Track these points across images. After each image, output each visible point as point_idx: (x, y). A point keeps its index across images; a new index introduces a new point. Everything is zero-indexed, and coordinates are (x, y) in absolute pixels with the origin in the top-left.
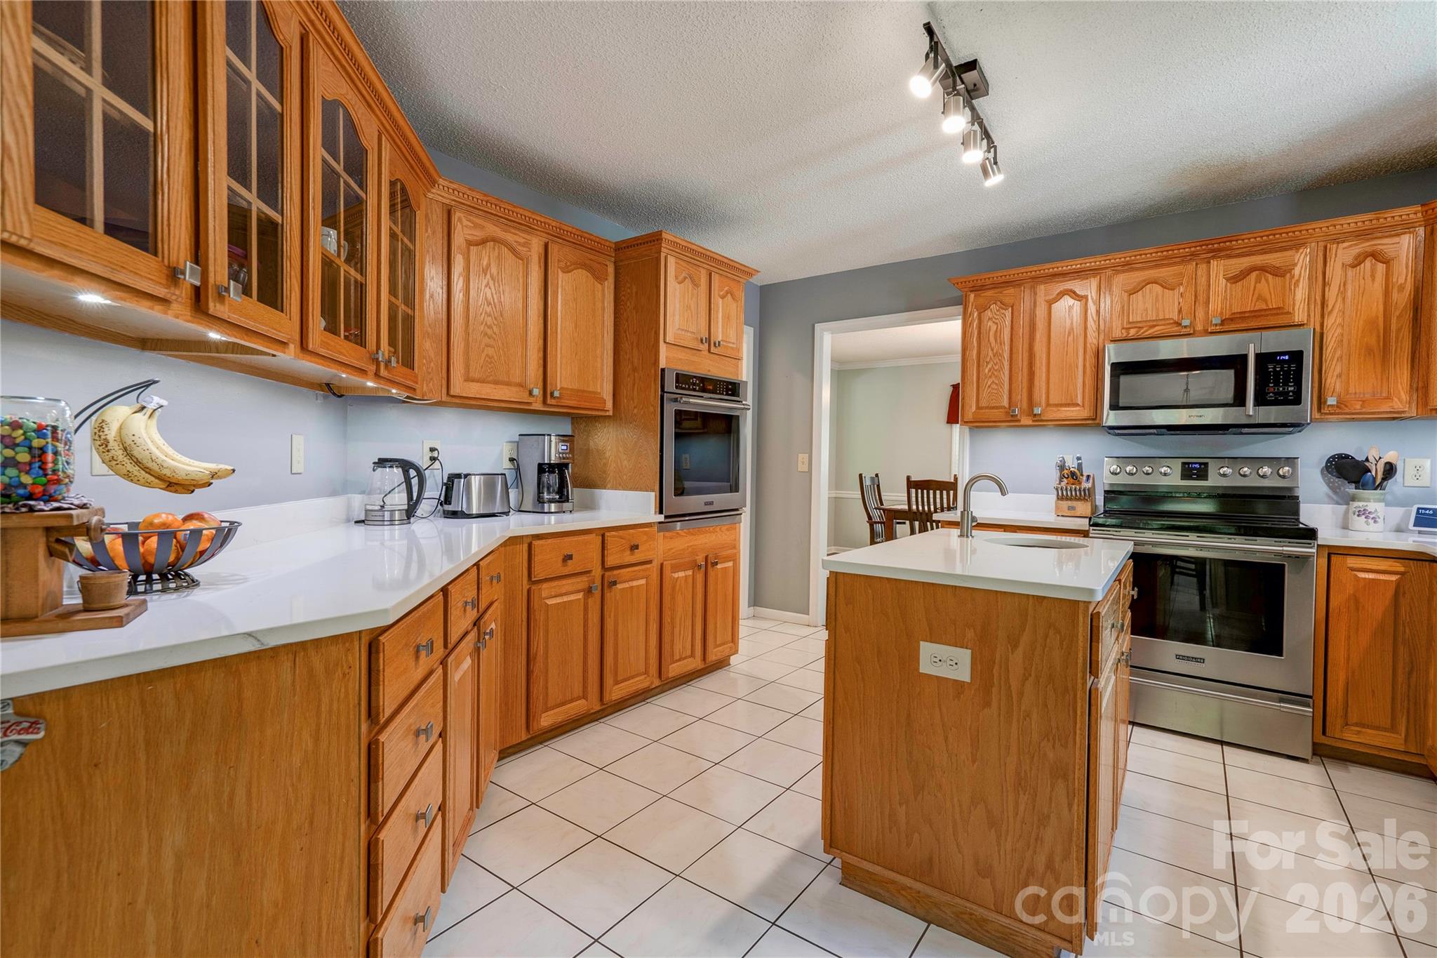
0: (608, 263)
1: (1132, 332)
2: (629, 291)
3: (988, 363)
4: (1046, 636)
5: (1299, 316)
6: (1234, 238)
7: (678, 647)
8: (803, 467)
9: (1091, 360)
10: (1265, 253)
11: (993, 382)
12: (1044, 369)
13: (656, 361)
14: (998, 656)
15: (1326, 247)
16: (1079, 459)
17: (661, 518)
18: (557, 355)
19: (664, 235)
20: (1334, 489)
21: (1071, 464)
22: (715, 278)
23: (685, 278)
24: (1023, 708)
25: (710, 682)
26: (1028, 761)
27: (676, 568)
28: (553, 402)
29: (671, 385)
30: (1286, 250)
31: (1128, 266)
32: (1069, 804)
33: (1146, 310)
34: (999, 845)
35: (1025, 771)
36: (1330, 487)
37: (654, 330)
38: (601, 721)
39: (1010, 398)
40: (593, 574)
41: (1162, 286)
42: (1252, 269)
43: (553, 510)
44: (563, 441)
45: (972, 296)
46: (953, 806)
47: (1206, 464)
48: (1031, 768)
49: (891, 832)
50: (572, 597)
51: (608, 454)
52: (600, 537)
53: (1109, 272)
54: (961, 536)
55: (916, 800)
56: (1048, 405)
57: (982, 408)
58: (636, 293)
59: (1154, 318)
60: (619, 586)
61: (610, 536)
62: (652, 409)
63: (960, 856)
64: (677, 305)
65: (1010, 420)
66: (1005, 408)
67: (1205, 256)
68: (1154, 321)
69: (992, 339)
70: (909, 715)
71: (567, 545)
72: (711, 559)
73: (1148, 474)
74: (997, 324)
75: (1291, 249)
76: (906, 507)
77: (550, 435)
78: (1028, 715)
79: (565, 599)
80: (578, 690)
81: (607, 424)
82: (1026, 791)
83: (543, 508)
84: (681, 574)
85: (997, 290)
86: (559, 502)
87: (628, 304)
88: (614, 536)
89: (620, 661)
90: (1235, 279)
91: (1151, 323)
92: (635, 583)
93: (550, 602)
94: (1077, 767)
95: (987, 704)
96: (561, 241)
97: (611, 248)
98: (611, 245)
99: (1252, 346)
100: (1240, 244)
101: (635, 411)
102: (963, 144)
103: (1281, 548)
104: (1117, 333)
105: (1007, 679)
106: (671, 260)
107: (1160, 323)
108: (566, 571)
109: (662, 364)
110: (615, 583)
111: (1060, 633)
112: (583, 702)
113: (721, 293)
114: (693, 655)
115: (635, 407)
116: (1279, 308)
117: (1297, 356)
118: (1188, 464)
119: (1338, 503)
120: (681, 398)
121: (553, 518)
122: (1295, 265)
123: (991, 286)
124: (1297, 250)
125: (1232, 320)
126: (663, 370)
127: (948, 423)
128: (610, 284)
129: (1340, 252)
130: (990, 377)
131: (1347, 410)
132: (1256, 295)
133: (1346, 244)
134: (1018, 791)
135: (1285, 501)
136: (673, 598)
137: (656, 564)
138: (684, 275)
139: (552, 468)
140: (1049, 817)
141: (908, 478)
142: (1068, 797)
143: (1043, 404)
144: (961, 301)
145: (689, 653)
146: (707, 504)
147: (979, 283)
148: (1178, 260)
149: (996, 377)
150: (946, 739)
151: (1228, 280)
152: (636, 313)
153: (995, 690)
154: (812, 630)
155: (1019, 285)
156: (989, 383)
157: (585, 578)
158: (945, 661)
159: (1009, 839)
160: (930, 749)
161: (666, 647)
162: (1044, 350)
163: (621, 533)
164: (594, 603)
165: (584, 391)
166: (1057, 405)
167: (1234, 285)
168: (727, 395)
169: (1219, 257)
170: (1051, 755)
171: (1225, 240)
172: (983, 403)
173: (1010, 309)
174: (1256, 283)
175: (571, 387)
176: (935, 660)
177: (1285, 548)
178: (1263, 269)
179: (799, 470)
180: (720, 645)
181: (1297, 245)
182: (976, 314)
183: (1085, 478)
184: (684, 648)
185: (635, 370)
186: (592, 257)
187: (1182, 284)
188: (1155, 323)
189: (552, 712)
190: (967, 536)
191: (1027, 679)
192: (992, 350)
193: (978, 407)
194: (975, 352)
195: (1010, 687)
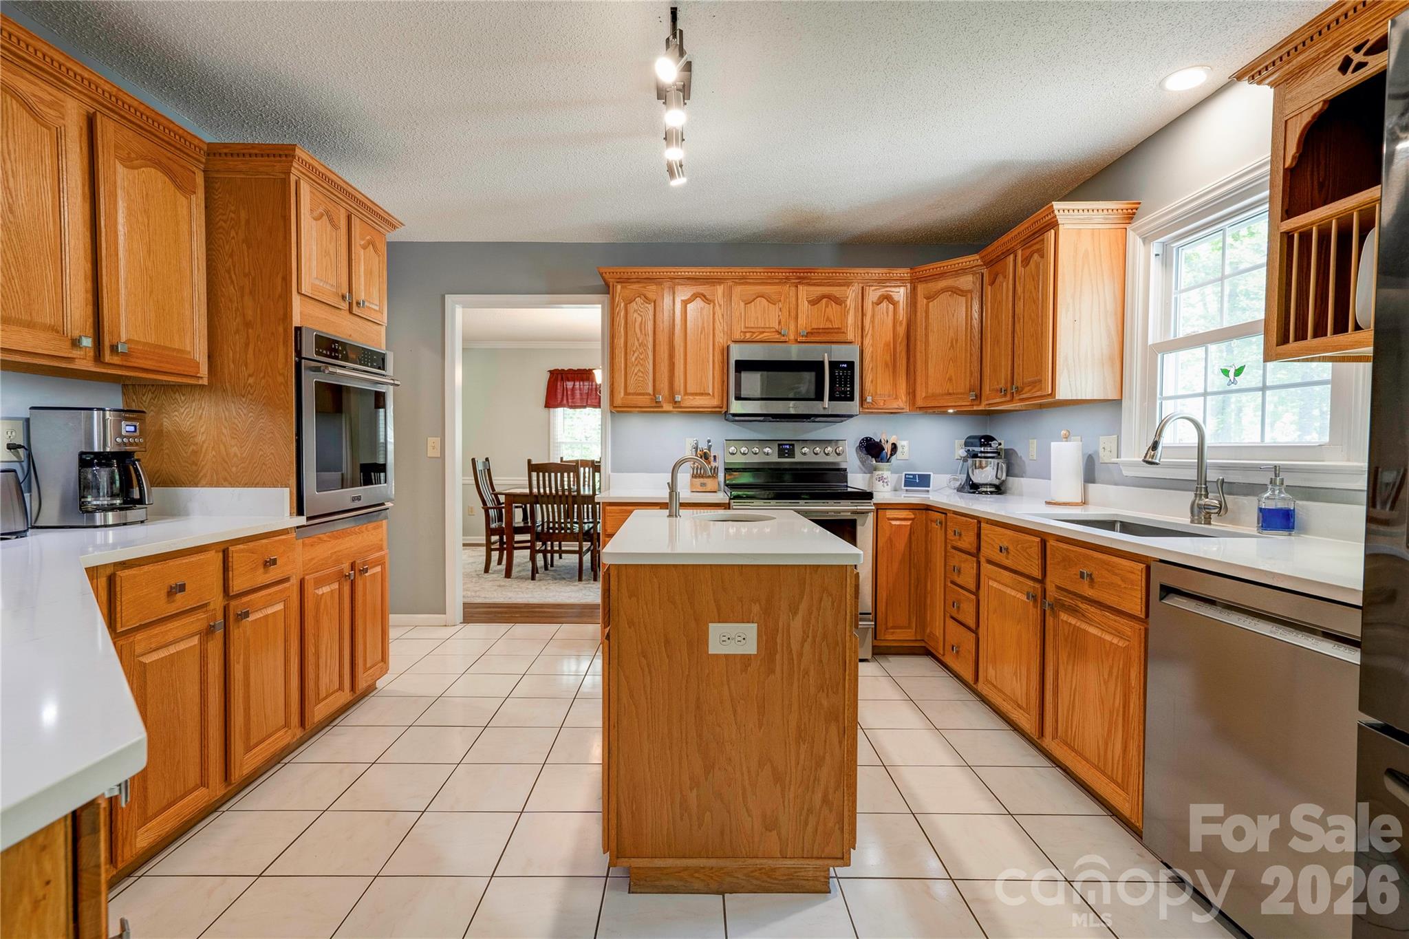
0: (196, 171)
1: (748, 335)
2: (232, 215)
3: (634, 352)
4: (821, 600)
5: (850, 336)
6: (813, 271)
7: (324, 680)
8: (433, 452)
9: (718, 357)
10: (830, 286)
11: (639, 370)
12: (682, 361)
13: (287, 315)
14: (781, 624)
15: (863, 287)
16: (709, 441)
17: (302, 520)
18: (118, 290)
19: (298, 152)
20: (863, 462)
21: (703, 446)
22: (356, 222)
23: (322, 215)
24: (802, 669)
25: (359, 715)
26: (807, 714)
27: (320, 583)
28: (116, 360)
29: (309, 349)
30: (842, 286)
31: (743, 280)
32: (839, 742)
33: (757, 318)
34: (783, 797)
35: (805, 724)
36: (860, 461)
37: (280, 276)
38: (224, 808)
39: (654, 386)
40: (211, 607)
41: (768, 301)
42: (824, 297)
43: (110, 522)
44: (126, 419)
45: (619, 287)
46: (742, 774)
47: (793, 445)
48: (810, 720)
49: (682, 819)
50: (182, 646)
51: (200, 439)
52: (221, 555)
53: (729, 282)
54: (670, 516)
55: (706, 779)
56: (686, 394)
57: (630, 394)
58: (248, 222)
59: (763, 326)
60: (252, 618)
61: (236, 552)
62: (280, 379)
63: (750, 819)
64: (314, 248)
65: (653, 408)
66: (650, 395)
67: (794, 281)
68: (762, 328)
69: (638, 330)
70: (698, 699)
71: (174, 572)
72: (359, 566)
73: (756, 454)
74: (641, 316)
75: (844, 285)
76: (527, 491)
77: (103, 410)
78: (807, 673)
79: (172, 650)
80: (193, 776)
81: (197, 396)
82: (805, 741)
83: (93, 519)
84: (326, 589)
85: (641, 285)
86: (121, 509)
87: (233, 233)
88: (242, 551)
89: (254, 718)
90: (814, 302)
91: (761, 330)
92: (270, 611)
93: (147, 659)
94: (846, 708)
95: (771, 671)
96: (116, 117)
97: (200, 149)
98: (201, 145)
99: (826, 355)
100: (816, 276)
101: (251, 380)
102: (665, 139)
103: (856, 508)
104: (738, 336)
105: (789, 644)
106: (305, 188)
107: (767, 330)
108: (172, 609)
109: (296, 322)
110: (246, 615)
111: (831, 595)
112: (203, 790)
113: (362, 243)
114: (341, 688)
115: (250, 375)
116: (838, 328)
117: (851, 365)
118: (782, 445)
119: (865, 473)
120: (326, 367)
121: (111, 533)
122: (847, 297)
123: (635, 280)
124: (848, 286)
125: (812, 333)
126: (298, 329)
127: (545, 407)
128: (199, 198)
129: (871, 292)
130: (637, 365)
131: (876, 407)
132: (826, 317)
133: (873, 288)
134: (799, 743)
135: (840, 473)
136: (317, 620)
137: (294, 581)
138: (321, 210)
139: (103, 459)
140: (824, 758)
141: (529, 461)
142: (839, 736)
143: (682, 392)
144: (607, 289)
145: (337, 686)
146: (354, 499)
147: (626, 276)
148: (777, 281)
149: (642, 365)
150: (735, 712)
151: (809, 302)
152: (248, 248)
153: (778, 657)
154: (451, 630)
155: (660, 284)
156: (636, 371)
157: (201, 615)
158: (734, 639)
159: (792, 789)
160: (720, 726)
161: (310, 684)
162: (682, 344)
163: (251, 545)
164: (215, 647)
165: (165, 348)
166: (692, 394)
167: (813, 307)
168: (371, 367)
169: (803, 283)
170: (825, 703)
171: (808, 271)
172: (630, 390)
173: (653, 304)
174: (826, 307)
175: (142, 340)
176: (724, 638)
177: (859, 507)
178: (829, 297)
179: (429, 455)
180: (370, 668)
181: (848, 284)
182: (622, 305)
183: (712, 458)
184: (331, 681)
185: (248, 325)
186: (169, 155)
187: (780, 301)
188: (763, 330)
189: (154, 822)
190: (676, 516)
191: (806, 641)
192: (638, 340)
193: (626, 393)
194: (622, 340)
195: (791, 650)
